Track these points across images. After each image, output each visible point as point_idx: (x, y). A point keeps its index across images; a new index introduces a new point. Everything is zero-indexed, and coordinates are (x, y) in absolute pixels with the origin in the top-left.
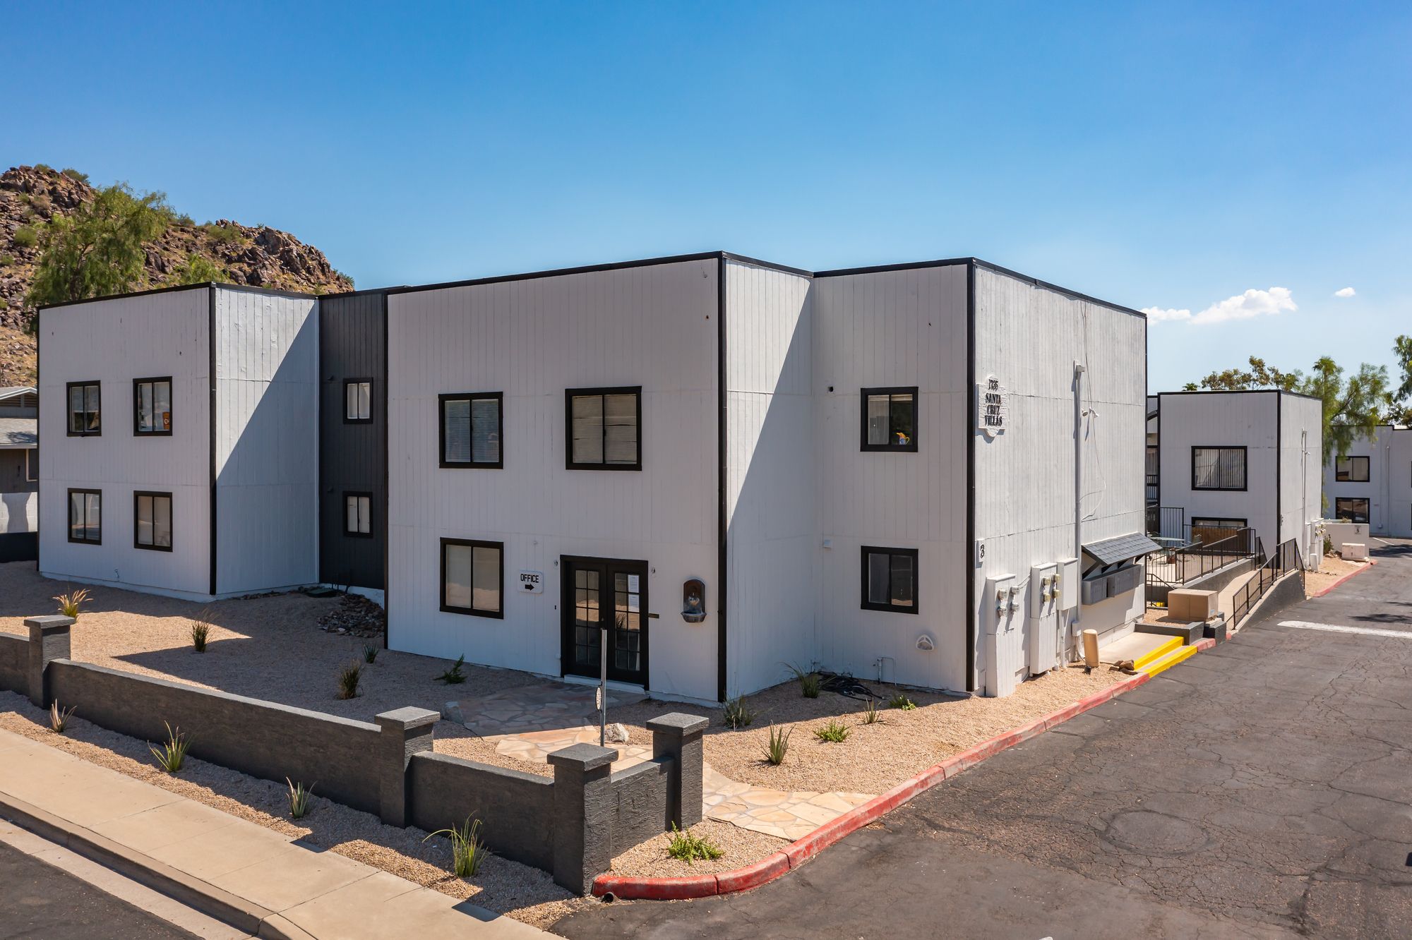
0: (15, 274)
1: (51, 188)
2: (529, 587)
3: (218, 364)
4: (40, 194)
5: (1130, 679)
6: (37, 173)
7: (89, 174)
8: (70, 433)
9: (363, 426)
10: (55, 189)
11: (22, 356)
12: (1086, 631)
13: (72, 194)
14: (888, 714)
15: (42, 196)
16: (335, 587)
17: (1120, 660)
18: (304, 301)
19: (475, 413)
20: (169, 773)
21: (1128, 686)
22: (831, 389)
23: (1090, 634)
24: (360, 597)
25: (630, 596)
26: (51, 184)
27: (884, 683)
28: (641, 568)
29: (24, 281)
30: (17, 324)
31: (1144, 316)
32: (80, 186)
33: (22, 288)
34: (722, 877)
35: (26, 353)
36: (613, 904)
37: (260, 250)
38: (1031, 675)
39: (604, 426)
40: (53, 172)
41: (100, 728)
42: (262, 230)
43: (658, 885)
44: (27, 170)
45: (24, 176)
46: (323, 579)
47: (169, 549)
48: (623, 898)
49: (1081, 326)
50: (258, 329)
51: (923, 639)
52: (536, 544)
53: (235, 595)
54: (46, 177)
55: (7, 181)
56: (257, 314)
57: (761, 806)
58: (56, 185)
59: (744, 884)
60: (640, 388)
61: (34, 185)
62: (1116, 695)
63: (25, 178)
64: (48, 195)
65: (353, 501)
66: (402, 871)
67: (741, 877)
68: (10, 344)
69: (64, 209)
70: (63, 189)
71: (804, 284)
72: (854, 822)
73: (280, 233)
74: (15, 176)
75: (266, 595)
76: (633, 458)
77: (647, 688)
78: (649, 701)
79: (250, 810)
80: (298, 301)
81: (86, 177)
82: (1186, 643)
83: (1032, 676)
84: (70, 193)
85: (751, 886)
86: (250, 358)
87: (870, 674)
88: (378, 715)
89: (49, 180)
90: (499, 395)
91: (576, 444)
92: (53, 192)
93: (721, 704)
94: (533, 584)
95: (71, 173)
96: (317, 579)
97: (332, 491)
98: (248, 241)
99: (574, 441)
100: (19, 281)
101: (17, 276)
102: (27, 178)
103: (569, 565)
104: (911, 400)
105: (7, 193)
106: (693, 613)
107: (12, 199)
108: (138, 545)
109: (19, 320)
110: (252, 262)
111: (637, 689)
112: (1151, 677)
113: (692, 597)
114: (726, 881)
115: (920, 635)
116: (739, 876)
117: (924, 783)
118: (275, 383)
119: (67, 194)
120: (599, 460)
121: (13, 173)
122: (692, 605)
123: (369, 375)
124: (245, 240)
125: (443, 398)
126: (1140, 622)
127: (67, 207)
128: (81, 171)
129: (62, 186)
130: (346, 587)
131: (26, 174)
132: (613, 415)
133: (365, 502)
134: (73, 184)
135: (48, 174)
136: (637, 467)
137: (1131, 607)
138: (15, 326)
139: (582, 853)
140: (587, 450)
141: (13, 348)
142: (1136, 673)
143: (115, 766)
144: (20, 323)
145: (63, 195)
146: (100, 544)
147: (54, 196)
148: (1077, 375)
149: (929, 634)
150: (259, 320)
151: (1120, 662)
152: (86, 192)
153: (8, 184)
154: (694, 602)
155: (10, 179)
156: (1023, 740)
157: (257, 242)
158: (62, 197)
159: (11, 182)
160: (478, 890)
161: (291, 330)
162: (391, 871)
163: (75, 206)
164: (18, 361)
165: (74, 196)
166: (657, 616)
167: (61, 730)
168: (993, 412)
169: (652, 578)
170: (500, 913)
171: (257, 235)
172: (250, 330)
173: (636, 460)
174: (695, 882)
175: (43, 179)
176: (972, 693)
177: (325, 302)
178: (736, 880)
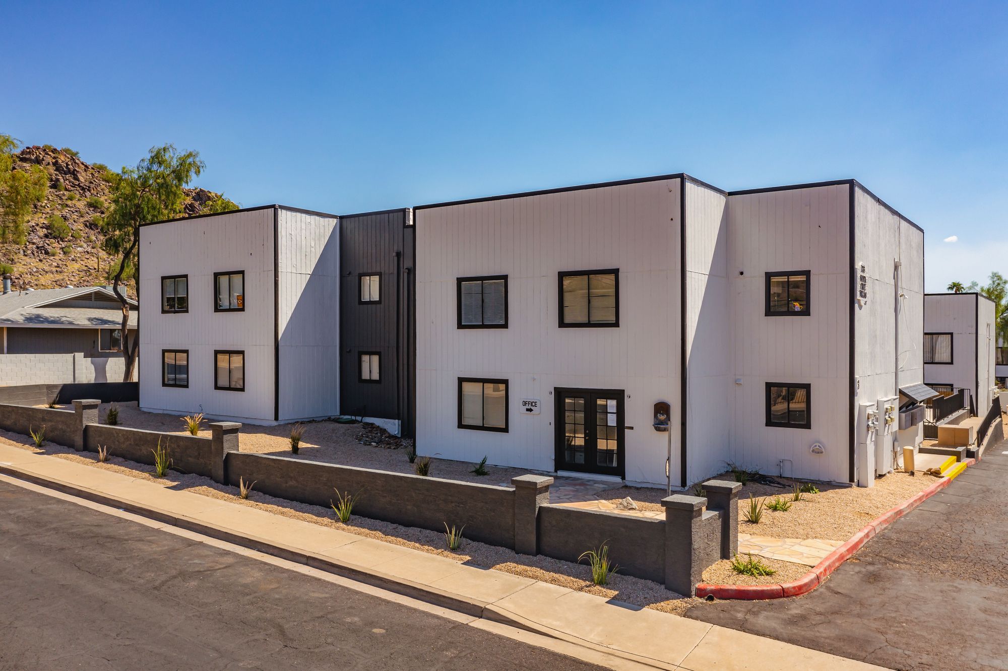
0: (32, 220)
1: (54, 161)
2: (530, 410)
3: (280, 261)
4: (47, 165)
5: (942, 480)
6: (45, 150)
7: (79, 152)
8: (164, 312)
9: (374, 306)
10: (57, 162)
11: (38, 276)
12: (906, 447)
13: (69, 165)
14: (806, 495)
15: (48, 166)
16: (353, 418)
17: (931, 468)
18: (331, 220)
19: (486, 291)
20: (343, 522)
21: (942, 484)
22: (742, 273)
23: (909, 450)
24: (372, 424)
25: (608, 414)
26: (54, 158)
27: (784, 477)
28: (619, 395)
29: (37, 225)
30: (34, 254)
31: (922, 230)
32: (74, 159)
33: (36, 230)
34: (785, 586)
35: (40, 274)
36: (715, 602)
37: (197, 204)
38: (878, 475)
39: (589, 297)
40: (55, 150)
41: (271, 497)
42: (197, 190)
43: (744, 590)
44: (38, 148)
45: (36, 152)
46: (342, 412)
47: (243, 390)
48: (720, 598)
49: (897, 234)
50: (303, 238)
51: (816, 446)
52: (534, 379)
53: (290, 422)
54: (50, 153)
55: (24, 156)
56: (303, 228)
57: (770, 547)
58: (57, 159)
59: (799, 591)
60: (618, 270)
61: (43, 158)
62: (939, 489)
63: (36, 154)
64: (52, 165)
65: (366, 358)
66: (553, 581)
67: (797, 586)
68: (30, 268)
69: (64, 176)
70: (63, 162)
71: (722, 199)
72: (842, 557)
73: (210, 193)
74: (29, 153)
75: (310, 422)
76: (612, 319)
77: (623, 478)
78: (626, 487)
79: (417, 545)
80: (327, 219)
81: (77, 153)
82: (958, 460)
83: (880, 476)
84: (67, 165)
85: (803, 593)
86: (298, 258)
87: (773, 472)
88: (514, 478)
89: (53, 155)
90: (505, 278)
91: (566, 310)
92: (55, 164)
93: (683, 488)
94: (532, 408)
95: (67, 151)
96: (338, 413)
97: (350, 351)
98: (188, 198)
99: (565, 308)
100: (34, 225)
101: (33, 221)
102: (38, 154)
103: (560, 394)
104: (805, 279)
105: (25, 164)
106: (661, 425)
107: (28, 168)
108: (217, 387)
109: (35, 252)
110: (191, 213)
111: (617, 479)
112: (952, 480)
113: (660, 413)
114: (788, 588)
115: (815, 443)
116: (795, 585)
117: (867, 535)
118: (313, 275)
119: (65, 165)
120: (585, 320)
121: (28, 150)
122: (660, 420)
123: (378, 270)
124: (186, 197)
125: (460, 281)
126: (921, 446)
127: (66, 174)
128: (74, 149)
129: (62, 159)
130: (361, 418)
131: (37, 151)
132: (596, 289)
133: (375, 359)
134: (69, 158)
135: (52, 151)
136: (616, 324)
137: (917, 435)
138: (32, 256)
139: (690, 568)
140: (575, 313)
141: (32, 271)
142: (943, 477)
143: (302, 518)
144: (36, 254)
145: (63, 166)
146: (188, 388)
147: (56, 167)
148: (896, 268)
149: (819, 442)
150: (304, 231)
151: (931, 469)
152: (78, 164)
153: (25, 158)
154: (662, 417)
155: (26, 155)
156: (905, 513)
157: (194, 198)
158: (62, 167)
159: (28, 156)
160: (617, 593)
161: (323, 239)
162: (546, 581)
163: (70, 173)
164: (36, 280)
165: (70, 167)
166: (632, 428)
167: (247, 498)
168: (863, 289)
169: (627, 403)
170: (643, 607)
171: (194, 194)
172: (299, 239)
173: (615, 319)
174: (769, 588)
175: (50, 155)
176: (853, 484)
177: (344, 220)
178: (794, 588)
